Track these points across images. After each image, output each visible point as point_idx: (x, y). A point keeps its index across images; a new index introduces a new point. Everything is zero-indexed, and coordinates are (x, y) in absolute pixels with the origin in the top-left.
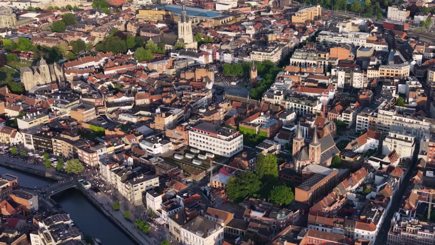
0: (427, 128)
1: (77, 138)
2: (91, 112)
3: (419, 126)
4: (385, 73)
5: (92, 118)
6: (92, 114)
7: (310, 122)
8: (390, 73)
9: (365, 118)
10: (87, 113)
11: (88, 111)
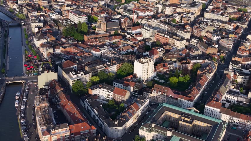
0: (167, 29)
1: (31, 8)
2: (45, 2)
3: (164, 28)
4: (184, 10)
5: (46, 5)
6: (46, 3)
7: (121, 19)
8: (186, 10)
9: (147, 22)
10: (43, 2)
11: (44, 1)
